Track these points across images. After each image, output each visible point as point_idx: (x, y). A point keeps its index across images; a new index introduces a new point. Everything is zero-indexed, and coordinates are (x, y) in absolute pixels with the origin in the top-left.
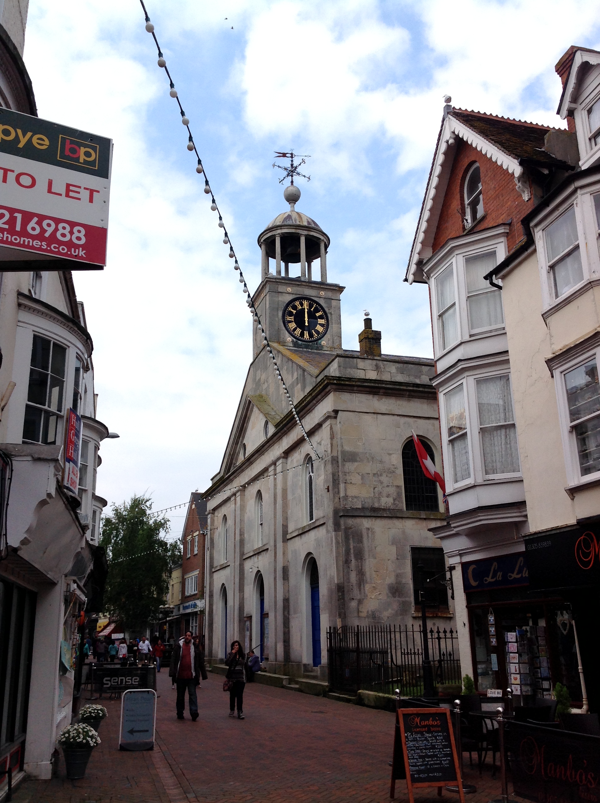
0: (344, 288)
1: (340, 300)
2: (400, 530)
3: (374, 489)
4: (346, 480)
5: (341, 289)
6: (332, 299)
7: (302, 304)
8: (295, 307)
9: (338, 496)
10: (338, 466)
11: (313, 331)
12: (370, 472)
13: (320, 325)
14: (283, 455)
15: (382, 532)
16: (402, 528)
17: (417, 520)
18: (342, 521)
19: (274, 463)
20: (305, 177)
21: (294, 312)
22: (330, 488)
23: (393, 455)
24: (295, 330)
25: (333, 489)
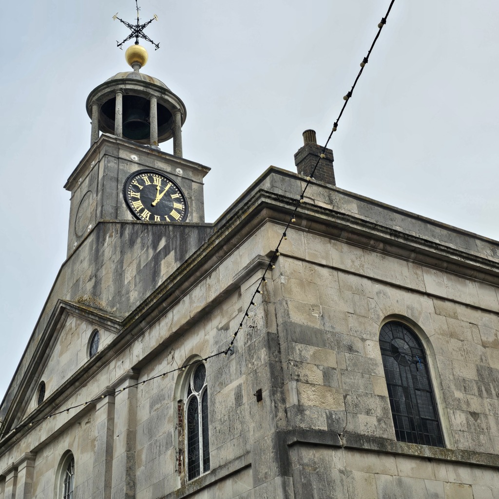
0: (210, 169)
1: (203, 184)
2: (394, 477)
3: (345, 397)
4: (298, 376)
5: (203, 170)
6: (193, 181)
7: (151, 180)
8: (142, 182)
9: (283, 406)
10: (280, 352)
11: (166, 216)
12: (335, 367)
13: (177, 210)
14: (132, 373)
15: (366, 480)
16: (396, 474)
17: (418, 462)
18: (294, 455)
19: (111, 392)
20: (153, 43)
21: (141, 187)
22: (265, 394)
23: (368, 342)
24: (142, 211)
25: (273, 393)
